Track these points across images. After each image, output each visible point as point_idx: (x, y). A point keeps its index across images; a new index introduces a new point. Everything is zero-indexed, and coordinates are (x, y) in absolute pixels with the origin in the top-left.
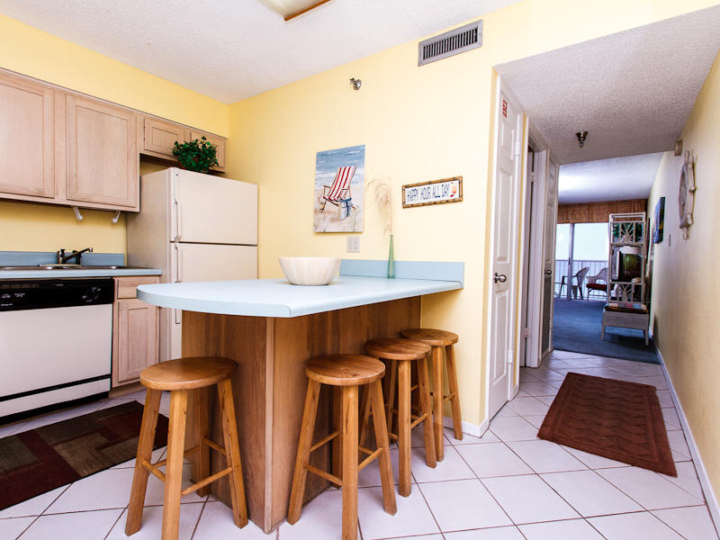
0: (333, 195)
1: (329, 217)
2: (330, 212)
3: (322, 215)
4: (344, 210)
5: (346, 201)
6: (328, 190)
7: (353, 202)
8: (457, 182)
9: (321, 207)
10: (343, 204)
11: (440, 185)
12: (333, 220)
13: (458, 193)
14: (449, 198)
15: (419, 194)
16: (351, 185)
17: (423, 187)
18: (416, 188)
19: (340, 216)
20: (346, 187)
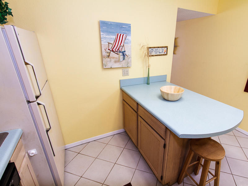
0: (115, 48)
1: (113, 60)
2: (113, 58)
3: (109, 59)
4: (122, 57)
5: (123, 53)
6: (111, 46)
7: (126, 53)
8: (166, 48)
9: (108, 54)
10: (121, 54)
11: (161, 48)
12: (116, 62)
13: (166, 52)
14: (164, 54)
15: (154, 51)
16: (125, 44)
17: (155, 49)
18: (153, 49)
19: (119, 59)
20: (122, 45)
